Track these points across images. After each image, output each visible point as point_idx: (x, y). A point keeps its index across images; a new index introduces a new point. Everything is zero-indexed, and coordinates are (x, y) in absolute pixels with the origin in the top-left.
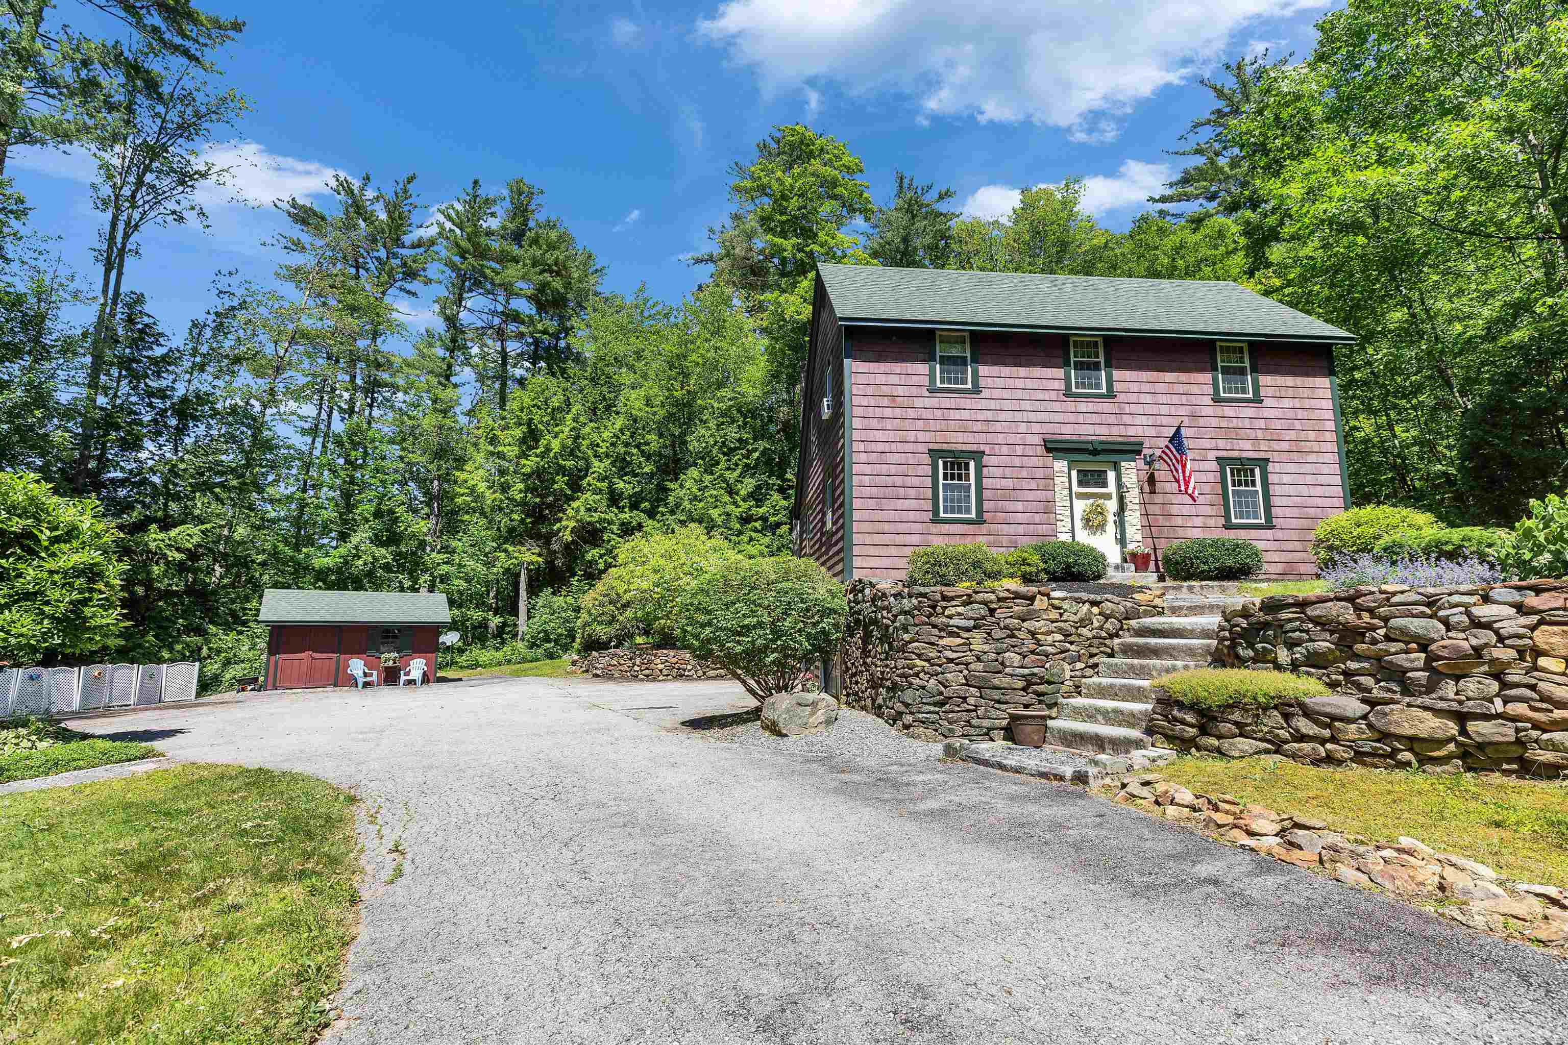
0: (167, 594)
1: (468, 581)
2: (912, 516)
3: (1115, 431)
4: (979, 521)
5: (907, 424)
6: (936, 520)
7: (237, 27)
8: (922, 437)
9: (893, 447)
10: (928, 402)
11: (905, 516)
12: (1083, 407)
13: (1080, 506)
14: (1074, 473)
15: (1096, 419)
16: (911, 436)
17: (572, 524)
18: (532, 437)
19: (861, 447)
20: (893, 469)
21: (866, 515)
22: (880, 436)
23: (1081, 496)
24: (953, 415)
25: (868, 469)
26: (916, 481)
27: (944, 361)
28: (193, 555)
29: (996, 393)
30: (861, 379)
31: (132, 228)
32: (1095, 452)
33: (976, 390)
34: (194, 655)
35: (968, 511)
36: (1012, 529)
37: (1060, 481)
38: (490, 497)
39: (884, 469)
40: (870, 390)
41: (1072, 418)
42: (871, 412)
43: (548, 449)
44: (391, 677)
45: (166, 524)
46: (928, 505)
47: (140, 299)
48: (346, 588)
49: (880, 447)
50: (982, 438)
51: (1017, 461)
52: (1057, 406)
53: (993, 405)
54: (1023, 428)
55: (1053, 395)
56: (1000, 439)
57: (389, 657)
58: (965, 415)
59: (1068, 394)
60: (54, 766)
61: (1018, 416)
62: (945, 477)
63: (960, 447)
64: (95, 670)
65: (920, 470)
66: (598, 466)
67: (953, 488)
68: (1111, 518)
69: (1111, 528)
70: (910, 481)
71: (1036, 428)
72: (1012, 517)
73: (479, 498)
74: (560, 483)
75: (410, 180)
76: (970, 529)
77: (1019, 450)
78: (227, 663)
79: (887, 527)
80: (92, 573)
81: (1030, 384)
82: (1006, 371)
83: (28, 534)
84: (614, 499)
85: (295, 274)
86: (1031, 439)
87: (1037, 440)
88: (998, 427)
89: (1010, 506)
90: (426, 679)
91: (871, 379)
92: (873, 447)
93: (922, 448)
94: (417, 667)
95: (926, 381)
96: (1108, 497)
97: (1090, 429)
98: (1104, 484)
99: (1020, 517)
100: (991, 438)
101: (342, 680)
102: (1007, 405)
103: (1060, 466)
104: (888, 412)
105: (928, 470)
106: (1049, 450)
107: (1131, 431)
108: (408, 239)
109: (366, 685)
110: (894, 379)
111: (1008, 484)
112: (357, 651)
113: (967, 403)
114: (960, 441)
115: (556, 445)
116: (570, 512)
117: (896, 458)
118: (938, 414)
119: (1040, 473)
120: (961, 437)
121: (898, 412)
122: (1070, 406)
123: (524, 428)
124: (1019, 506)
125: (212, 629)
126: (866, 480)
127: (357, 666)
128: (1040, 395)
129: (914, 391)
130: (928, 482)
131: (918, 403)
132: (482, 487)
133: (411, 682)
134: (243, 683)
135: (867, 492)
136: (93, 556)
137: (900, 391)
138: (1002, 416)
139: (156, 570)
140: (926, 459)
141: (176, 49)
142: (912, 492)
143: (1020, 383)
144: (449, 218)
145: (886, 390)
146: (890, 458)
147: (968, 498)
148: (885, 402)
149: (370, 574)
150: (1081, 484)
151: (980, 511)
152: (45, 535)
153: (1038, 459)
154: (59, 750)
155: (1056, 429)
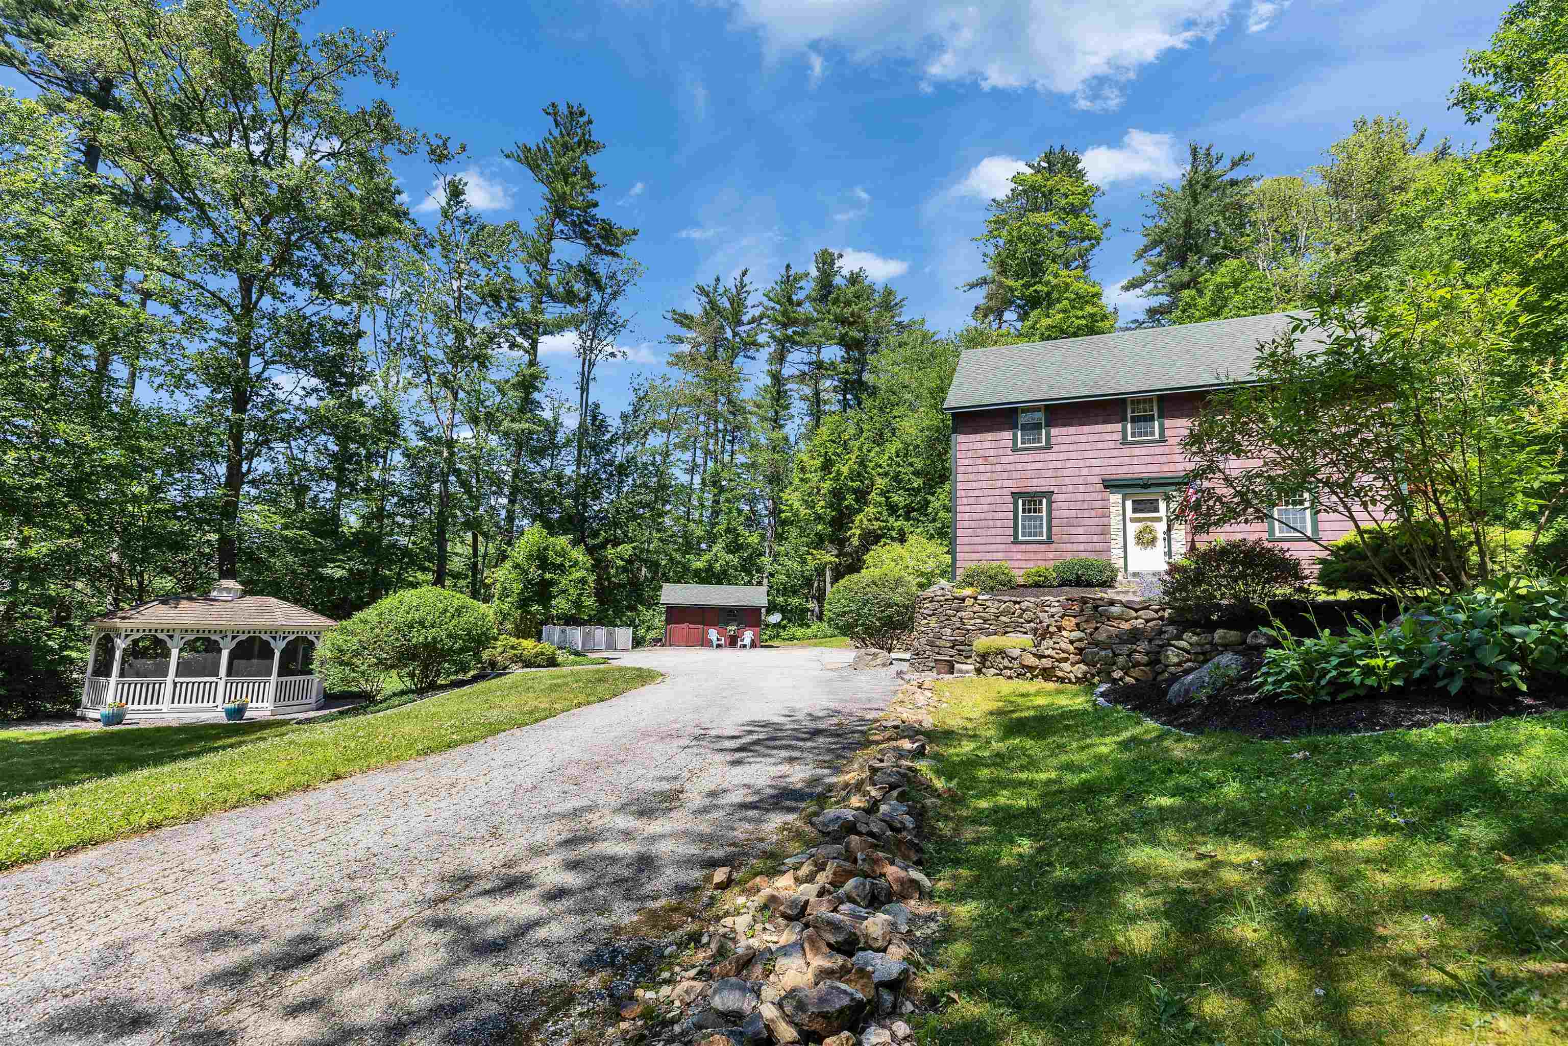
0: (620, 586)
1: (788, 576)
2: (999, 539)
3: (1166, 468)
4: (1049, 541)
5: (995, 476)
6: (1016, 542)
7: (635, 233)
8: (1006, 484)
9: (986, 492)
10: (1010, 459)
11: (992, 540)
12: (1137, 451)
13: (1133, 529)
14: (1129, 504)
15: (1149, 460)
16: (998, 484)
17: (858, 532)
18: (827, 466)
19: (963, 493)
20: (986, 507)
21: (966, 540)
22: (975, 485)
23: (1133, 520)
24: (1030, 466)
25: (967, 509)
26: (1001, 515)
27: (1024, 428)
28: (630, 562)
29: (1064, 447)
30: (963, 447)
31: (592, 365)
32: (1147, 486)
33: (1049, 447)
34: (631, 623)
35: (1041, 535)
36: (1075, 547)
37: (1115, 510)
38: (803, 511)
39: (979, 508)
40: (970, 454)
41: (1126, 461)
42: (970, 469)
43: (839, 473)
44: (733, 642)
45: (616, 543)
46: (1011, 532)
47: (597, 406)
48: (710, 583)
49: (977, 493)
50: (1053, 481)
51: (1080, 497)
52: (1115, 453)
53: (1062, 456)
54: (1085, 471)
55: (1111, 445)
56: (1067, 481)
57: (732, 628)
58: (1039, 465)
59: (1125, 442)
60: (576, 663)
61: (1081, 463)
62: (1024, 511)
63: (1034, 489)
64: (587, 628)
65: (1004, 507)
66: (881, 483)
67: (1030, 518)
68: (1160, 536)
69: (1160, 544)
70: (997, 515)
71: (1097, 471)
72: (1074, 538)
73: (796, 514)
74: (850, 500)
75: (744, 273)
76: (1043, 547)
77: (1082, 488)
78: (649, 629)
79: (981, 548)
80: (583, 581)
81: (1091, 438)
82: (1072, 430)
83: (562, 565)
84: (893, 509)
85: (679, 360)
86: (1091, 480)
87: (1097, 480)
88: (1066, 472)
89: (1073, 530)
90: (753, 645)
91: (971, 446)
92: (971, 493)
93: (1007, 492)
94: (748, 636)
95: (1010, 443)
96: (1159, 519)
97: (1142, 469)
98: (1156, 510)
99: (1082, 538)
100: (1059, 481)
101: (705, 643)
102: (1074, 455)
103: (1115, 498)
104: (982, 468)
105: (1011, 507)
106: (1106, 487)
107: (1180, 467)
108: (745, 319)
109: (719, 646)
110: (987, 445)
111: (1073, 513)
112: (713, 624)
113: (1043, 457)
114: (1035, 485)
115: (845, 470)
116: (857, 523)
117: (989, 500)
118: (1019, 467)
119: (1098, 504)
120: (1035, 482)
121: (989, 468)
122: (1126, 451)
123: (822, 459)
124: (1081, 530)
125: (640, 607)
126: (966, 516)
127: (713, 634)
128: (1100, 445)
129: (1001, 452)
130: (1011, 515)
131: (1004, 460)
132: (796, 505)
133: (745, 646)
134: (656, 641)
135: (966, 524)
136: (581, 574)
137: (992, 452)
138: (1069, 464)
139: (613, 571)
140: (1010, 499)
141: (607, 253)
142: (999, 523)
143: (1083, 438)
144: (770, 299)
145: (981, 453)
146: (982, 500)
147: (1041, 526)
149: (725, 572)
150: (1135, 511)
151: (1050, 535)
152: (567, 564)
153: (1097, 493)
154: (578, 659)
155: (1113, 470)
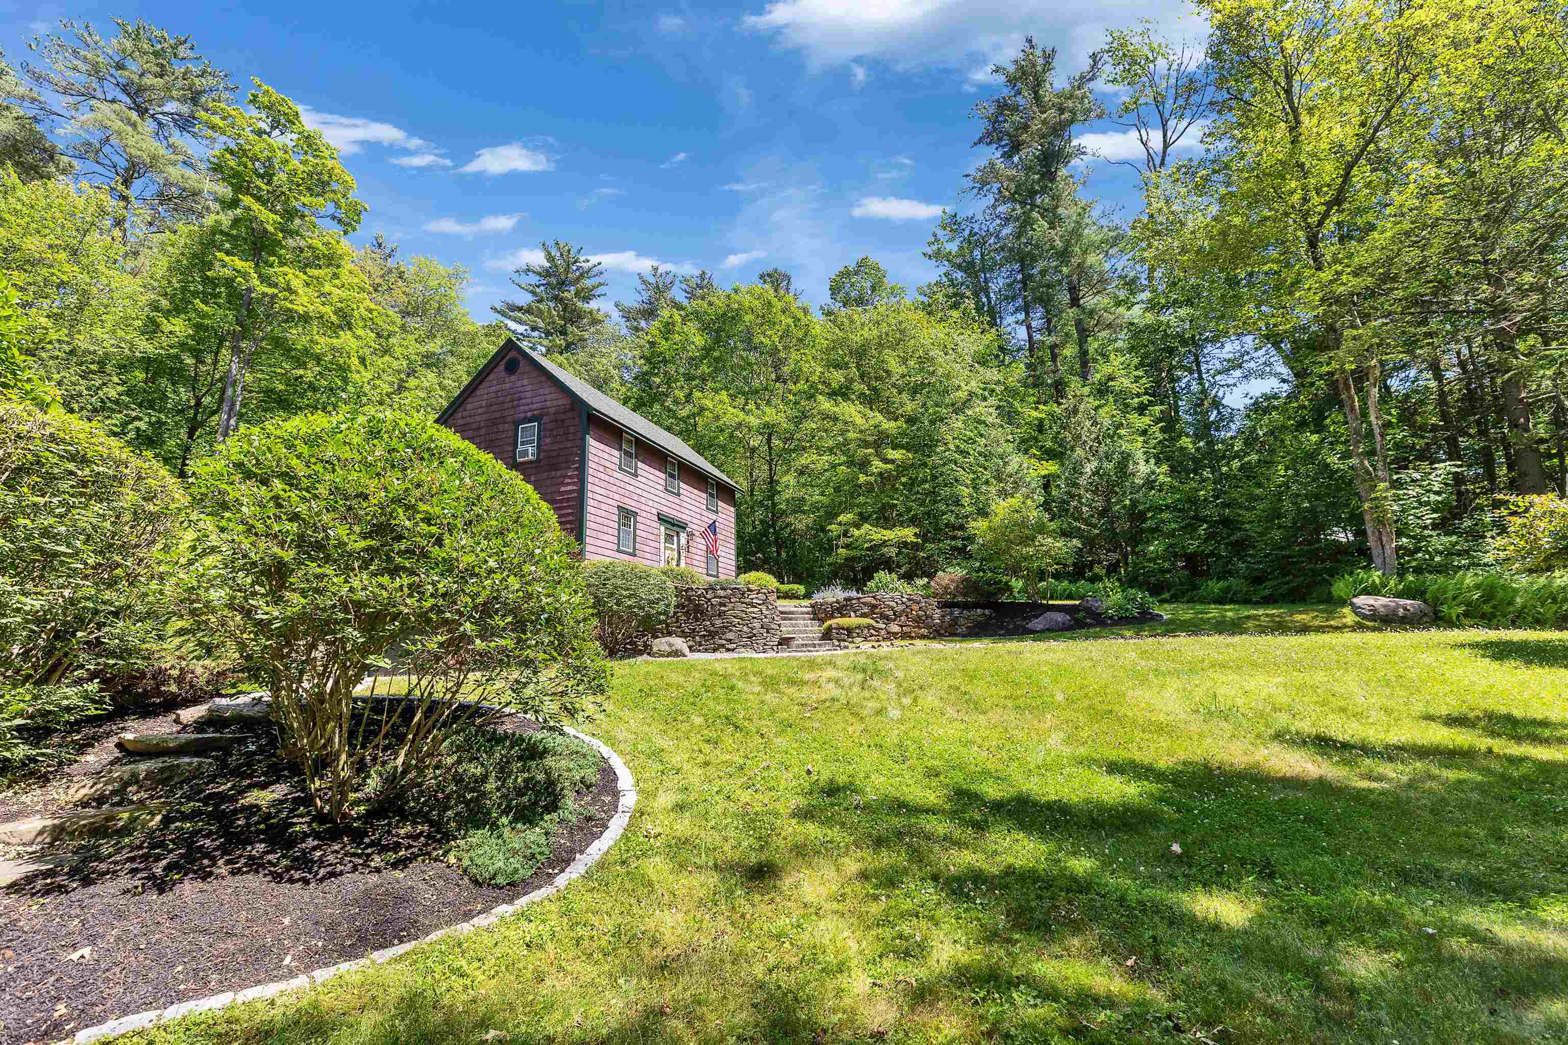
2: (610, 545)
3: (678, 514)
4: (634, 554)
5: (611, 487)
6: (618, 550)
8: (615, 496)
9: (604, 499)
10: (619, 476)
11: (606, 545)
12: (670, 498)
15: (673, 505)
16: (611, 495)
20: (603, 514)
21: (592, 540)
22: (599, 490)
23: (665, 548)
24: (627, 487)
25: (593, 510)
26: (612, 524)
27: (625, 453)
29: (643, 480)
30: (594, 450)
32: (673, 525)
33: (636, 475)
35: (630, 547)
37: (662, 538)
39: (600, 512)
40: (596, 459)
41: (666, 503)
42: (596, 473)
46: (616, 540)
49: (599, 498)
50: (636, 504)
51: (648, 522)
52: (663, 495)
53: (641, 485)
54: (651, 503)
55: (661, 488)
56: (643, 507)
58: (631, 488)
59: (666, 489)
61: (649, 496)
62: (623, 524)
63: (628, 507)
65: (614, 518)
67: (625, 532)
68: (675, 563)
70: (610, 524)
71: (655, 505)
72: (645, 555)
76: (632, 559)
77: (649, 516)
79: (600, 551)
81: (654, 478)
82: (646, 467)
86: (653, 511)
87: (655, 511)
88: (642, 500)
89: (644, 548)
91: (596, 452)
92: (596, 497)
93: (615, 504)
95: (618, 462)
96: (675, 550)
97: (672, 511)
98: (673, 543)
99: (648, 556)
100: (639, 505)
102: (646, 488)
103: (662, 529)
104: (603, 476)
105: (617, 518)
106: (659, 519)
107: (684, 517)
110: (606, 456)
111: (644, 534)
113: (632, 481)
114: (629, 504)
117: (605, 507)
118: (622, 484)
119: (656, 532)
120: (629, 501)
121: (607, 478)
122: (666, 496)
124: (648, 549)
126: (593, 518)
128: (657, 486)
129: (613, 467)
130: (617, 525)
131: (615, 475)
135: (592, 525)
137: (608, 464)
138: (644, 494)
140: (616, 511)
142: (610, 531)
143: (650, 477)
145: (602, 461)
146: (603, 506)
147: (630, 540)
148: (602, 469)
150: (667, 541)
151: (634, 549)
153: (655, 523)
155: (661, 507)
